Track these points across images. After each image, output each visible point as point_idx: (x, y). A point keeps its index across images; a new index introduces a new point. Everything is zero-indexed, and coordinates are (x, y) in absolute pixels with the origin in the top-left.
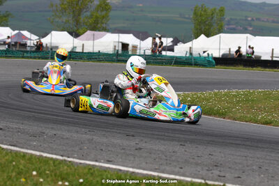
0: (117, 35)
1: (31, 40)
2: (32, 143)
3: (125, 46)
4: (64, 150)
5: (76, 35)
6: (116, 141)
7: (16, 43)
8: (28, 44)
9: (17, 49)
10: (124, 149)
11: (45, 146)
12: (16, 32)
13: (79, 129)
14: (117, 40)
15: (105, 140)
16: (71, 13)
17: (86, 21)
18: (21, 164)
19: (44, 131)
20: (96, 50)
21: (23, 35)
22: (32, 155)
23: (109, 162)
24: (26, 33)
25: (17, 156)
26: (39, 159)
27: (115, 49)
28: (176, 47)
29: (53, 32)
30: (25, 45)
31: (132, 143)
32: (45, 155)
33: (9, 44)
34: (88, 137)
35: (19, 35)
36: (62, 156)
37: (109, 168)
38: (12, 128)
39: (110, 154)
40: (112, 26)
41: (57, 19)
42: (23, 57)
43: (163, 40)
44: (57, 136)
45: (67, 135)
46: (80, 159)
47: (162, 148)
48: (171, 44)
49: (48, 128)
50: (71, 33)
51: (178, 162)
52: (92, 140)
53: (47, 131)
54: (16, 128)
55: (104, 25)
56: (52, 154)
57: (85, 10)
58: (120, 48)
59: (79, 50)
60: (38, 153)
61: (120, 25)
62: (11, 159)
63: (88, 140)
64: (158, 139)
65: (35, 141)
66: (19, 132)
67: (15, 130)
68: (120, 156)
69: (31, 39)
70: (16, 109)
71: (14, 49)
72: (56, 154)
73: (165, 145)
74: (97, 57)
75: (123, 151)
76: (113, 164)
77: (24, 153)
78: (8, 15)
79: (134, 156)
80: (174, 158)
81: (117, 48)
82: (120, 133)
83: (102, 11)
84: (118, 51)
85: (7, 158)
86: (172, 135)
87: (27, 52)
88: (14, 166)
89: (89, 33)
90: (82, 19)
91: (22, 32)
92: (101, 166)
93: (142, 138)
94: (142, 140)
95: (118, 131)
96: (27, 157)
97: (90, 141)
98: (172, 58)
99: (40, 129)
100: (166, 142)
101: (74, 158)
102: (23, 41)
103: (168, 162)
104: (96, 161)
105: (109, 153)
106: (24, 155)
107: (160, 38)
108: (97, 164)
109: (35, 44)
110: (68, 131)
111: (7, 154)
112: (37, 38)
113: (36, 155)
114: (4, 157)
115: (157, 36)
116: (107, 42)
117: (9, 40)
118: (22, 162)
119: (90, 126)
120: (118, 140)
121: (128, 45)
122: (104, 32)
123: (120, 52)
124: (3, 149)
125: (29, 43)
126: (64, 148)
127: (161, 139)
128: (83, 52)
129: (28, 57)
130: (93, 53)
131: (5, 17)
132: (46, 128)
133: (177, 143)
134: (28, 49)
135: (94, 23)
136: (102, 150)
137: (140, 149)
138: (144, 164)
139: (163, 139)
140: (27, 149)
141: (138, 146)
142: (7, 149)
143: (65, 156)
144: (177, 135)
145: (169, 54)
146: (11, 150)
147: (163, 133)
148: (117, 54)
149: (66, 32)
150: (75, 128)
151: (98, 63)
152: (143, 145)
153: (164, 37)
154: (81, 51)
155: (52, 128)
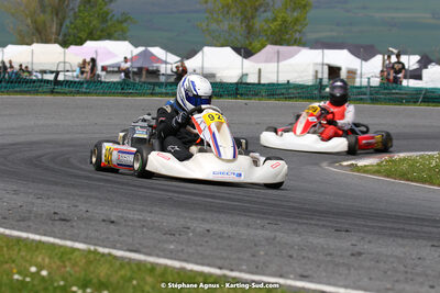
0: (320, 51)
1: (166, 63)
2: (166, 246)
3: (334, 72)
4: (225, 259)
5: (246, 52)
6: (315, 241)
7: (140, 69)
8: (163, 71)
9: (143, 79)
10: (330, 254)
11: (191, 251)
12: (141, 49)
13: (250, 221)
14: (320, 61)
15: (297, 239)
16: (239, 15)
17: (266, 28)
18: (146, 283)
19: (189, 224)
20: (283, 80)
21: (152, 54)
22: (166, 267)
23: (303, 277)
24: (157, 51)
25: (139, 269)
26: (178, 273)
27: (316, 76)
28: (425, 72)
29: (206, 49)
30: (156, 73)
31: (345, 243)
32: (190, 266)
33: (127, 72)
34: (267, 233)
35: (146, 55)
36: (220, 268)
37: (303, 288)
38: (132, 221)
39: (306, 264)
40: (311, 36)
41: (214, 26)
42: (152, 94)
43: (404, 59)
44: (212, 232)
45: (230, 231)
46: (252, 273)
47: (399, 252)
48: (416, 66)
49: (196, 219)
50: (237, 50)
51: (427, 276)
52: (275, 238)
53: (193, 224)
54: (139, 220)
55: (297, 35)
56: (203, 264)
57: (262, 9)
58: (325, 75)
59: (252, 79)
60: (177, 264)
61: (324, 35)
62: (129, 274)
63: (267, 240)
64: (391, 235)
65: (171, 243)
66: (143, 226)
67: (138, 224)
68: (323, 266)
69: (167, 61)
70: (140, 187)
71: (137, 80)
72: (209, 265)
73: (403, 246)
74: (283, 91)
75: (329, 258)
76: (311, 282)
77: (152, 264)
78: (125, 21)
79: (349, 267)
80: (419, 270)
81: (320, 76)
82: (323, 226)
83: (294, 10)
84: (321, 79)
85: (122, 272)
86: (417, 229)
87: (160, 85)
88: (134, 287)
89: (270, 49)
90: (258, 24)
91: (151, 49)
92: (290, 286)
93: (362, 234)
94: (363, 238)
95: (321, 223)
96: (158, 271)
97: (271, 241)
98: (418, 91)
99: (182, 222)
100: (406, 241)
101: (241, 271)
102: (154, 66)
103: (410, 276)
104: (281, 276)
105: (303, 262)
106: (153, 268)
107: (398, 56)
108: (282, 281)
109: (175, 70)
110: (232, 224)
111: (122, 266)
112: (179, 59)
113: (174, 268)
114: (116, 272)
115: (393, 53)
116: (301, 65)
117: (128, 65)
118: (150, 280)
119: (270, 214)
120: (320, 239)
121: (339, 69)
122: (295, 48)
123: (325, 81)
124: (115, 257)
125: (163, 69)
126: (224, 254)
127: (396, 236)
128: (259, 84)
129: (161, 94)
130: (278, 85)
131: (122, 22)
132: (191, 219)
133: (425, 242)
134: (162, 79)
135: (280, 30)
136: (291, 256)
137: (360, 254)
138: (366, 280)
139: (402, 237)
140: (158, 256)
141: (357, 249)
142: (122, 258)
143: (227, 269)
144: (425, 229)
145: (413, 83)
146: (130, 259)
147: (402, 226)
148: (320, 86)
149: (229, 49)
150: (243, 219)
151: (287, 103)
152: (364, 247)
153: (405, 54)
154: (256, 82)
155: (203, 220)
